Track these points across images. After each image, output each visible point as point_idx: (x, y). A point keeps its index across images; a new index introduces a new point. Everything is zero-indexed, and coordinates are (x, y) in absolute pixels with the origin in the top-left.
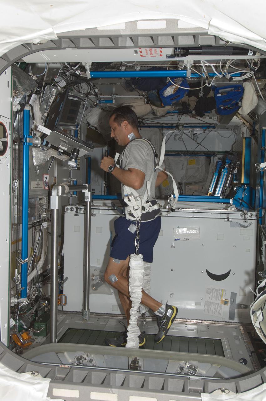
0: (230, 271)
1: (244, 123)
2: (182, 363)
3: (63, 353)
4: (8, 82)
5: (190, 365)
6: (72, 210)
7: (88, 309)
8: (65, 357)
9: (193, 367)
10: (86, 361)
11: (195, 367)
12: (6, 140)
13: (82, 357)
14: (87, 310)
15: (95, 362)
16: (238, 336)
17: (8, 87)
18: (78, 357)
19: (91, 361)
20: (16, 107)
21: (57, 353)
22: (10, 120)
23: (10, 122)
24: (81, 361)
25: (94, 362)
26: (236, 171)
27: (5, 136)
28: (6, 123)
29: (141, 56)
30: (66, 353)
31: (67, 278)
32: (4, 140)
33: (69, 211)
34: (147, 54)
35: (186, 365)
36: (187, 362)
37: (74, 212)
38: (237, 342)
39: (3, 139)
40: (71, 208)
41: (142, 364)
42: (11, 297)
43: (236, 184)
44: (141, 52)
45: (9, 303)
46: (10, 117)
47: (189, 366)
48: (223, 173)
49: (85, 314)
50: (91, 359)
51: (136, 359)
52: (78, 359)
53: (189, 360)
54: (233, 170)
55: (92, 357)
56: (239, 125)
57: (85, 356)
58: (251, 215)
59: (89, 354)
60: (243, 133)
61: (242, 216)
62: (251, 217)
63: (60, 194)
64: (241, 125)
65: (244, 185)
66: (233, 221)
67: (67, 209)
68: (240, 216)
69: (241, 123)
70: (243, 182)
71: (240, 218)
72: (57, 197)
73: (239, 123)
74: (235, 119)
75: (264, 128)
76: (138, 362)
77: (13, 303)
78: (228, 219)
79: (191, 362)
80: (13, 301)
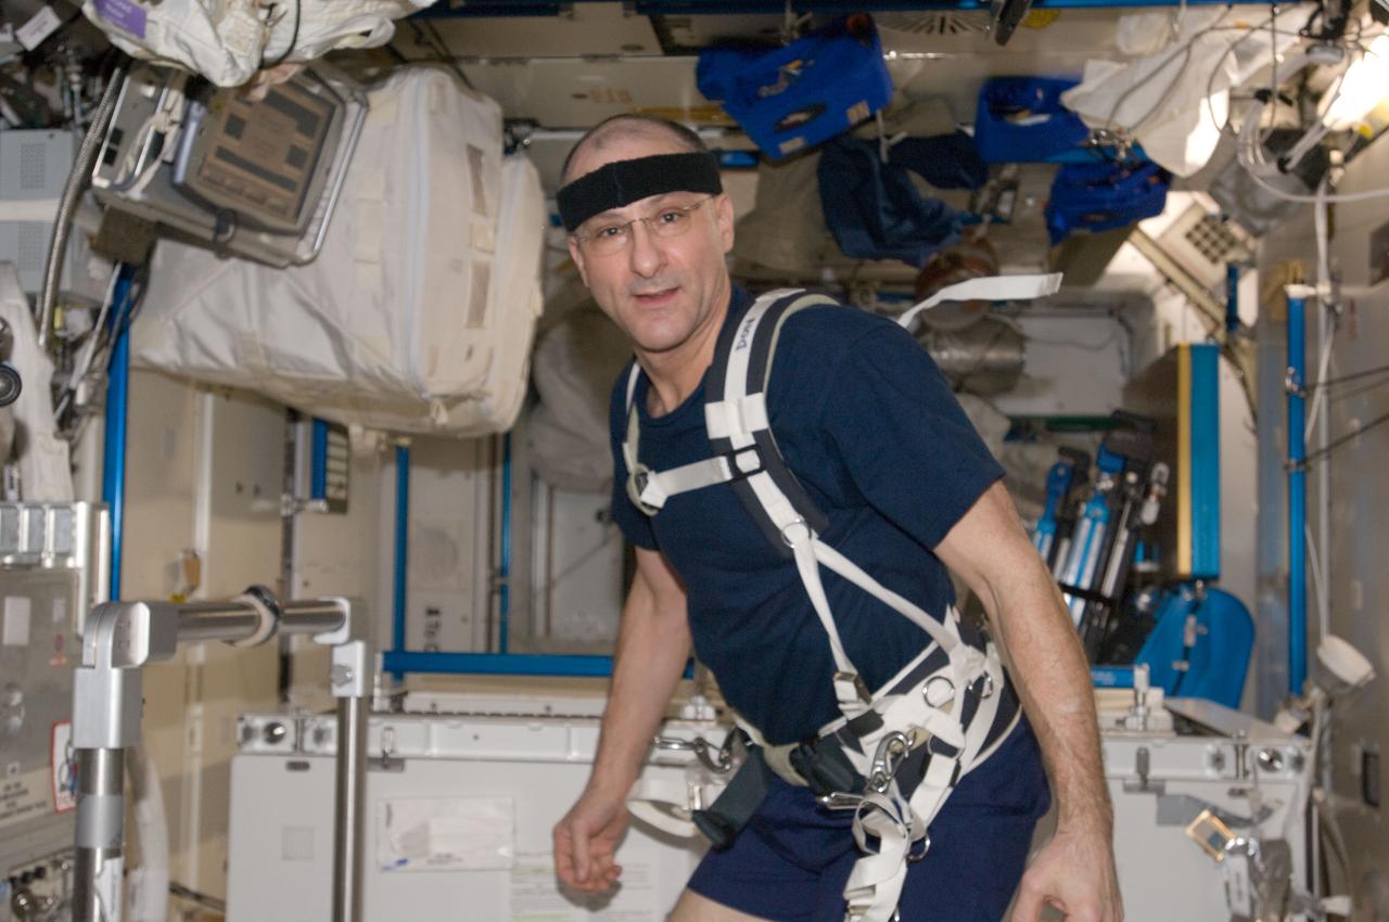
1: (1169, 281)
6: (272, 736)
26: (1150, 513)
33: (259, 744)
37: (285, 746)
40: (271, 728)
43: (1147, 580)
48: (1087, 522)
54: (1137, 507)
56: (1149, 288)
58: (1271, 761)
60: (1168, 328)
61: (1218, 761)
62: (1268, 766)
63: (140, 651)
64: (1157, 290)
65: (1190, 581)
66: (1171, 789)
67: (248, 733)
68: (1205, 760)
69: (1157, 280)
70: (1184, 564)
71: (1210, 773)
72: (115, 675)
73: (1145, 279)
74: (1129, 262)
75: (1296, 291)
78: (1145, 779)
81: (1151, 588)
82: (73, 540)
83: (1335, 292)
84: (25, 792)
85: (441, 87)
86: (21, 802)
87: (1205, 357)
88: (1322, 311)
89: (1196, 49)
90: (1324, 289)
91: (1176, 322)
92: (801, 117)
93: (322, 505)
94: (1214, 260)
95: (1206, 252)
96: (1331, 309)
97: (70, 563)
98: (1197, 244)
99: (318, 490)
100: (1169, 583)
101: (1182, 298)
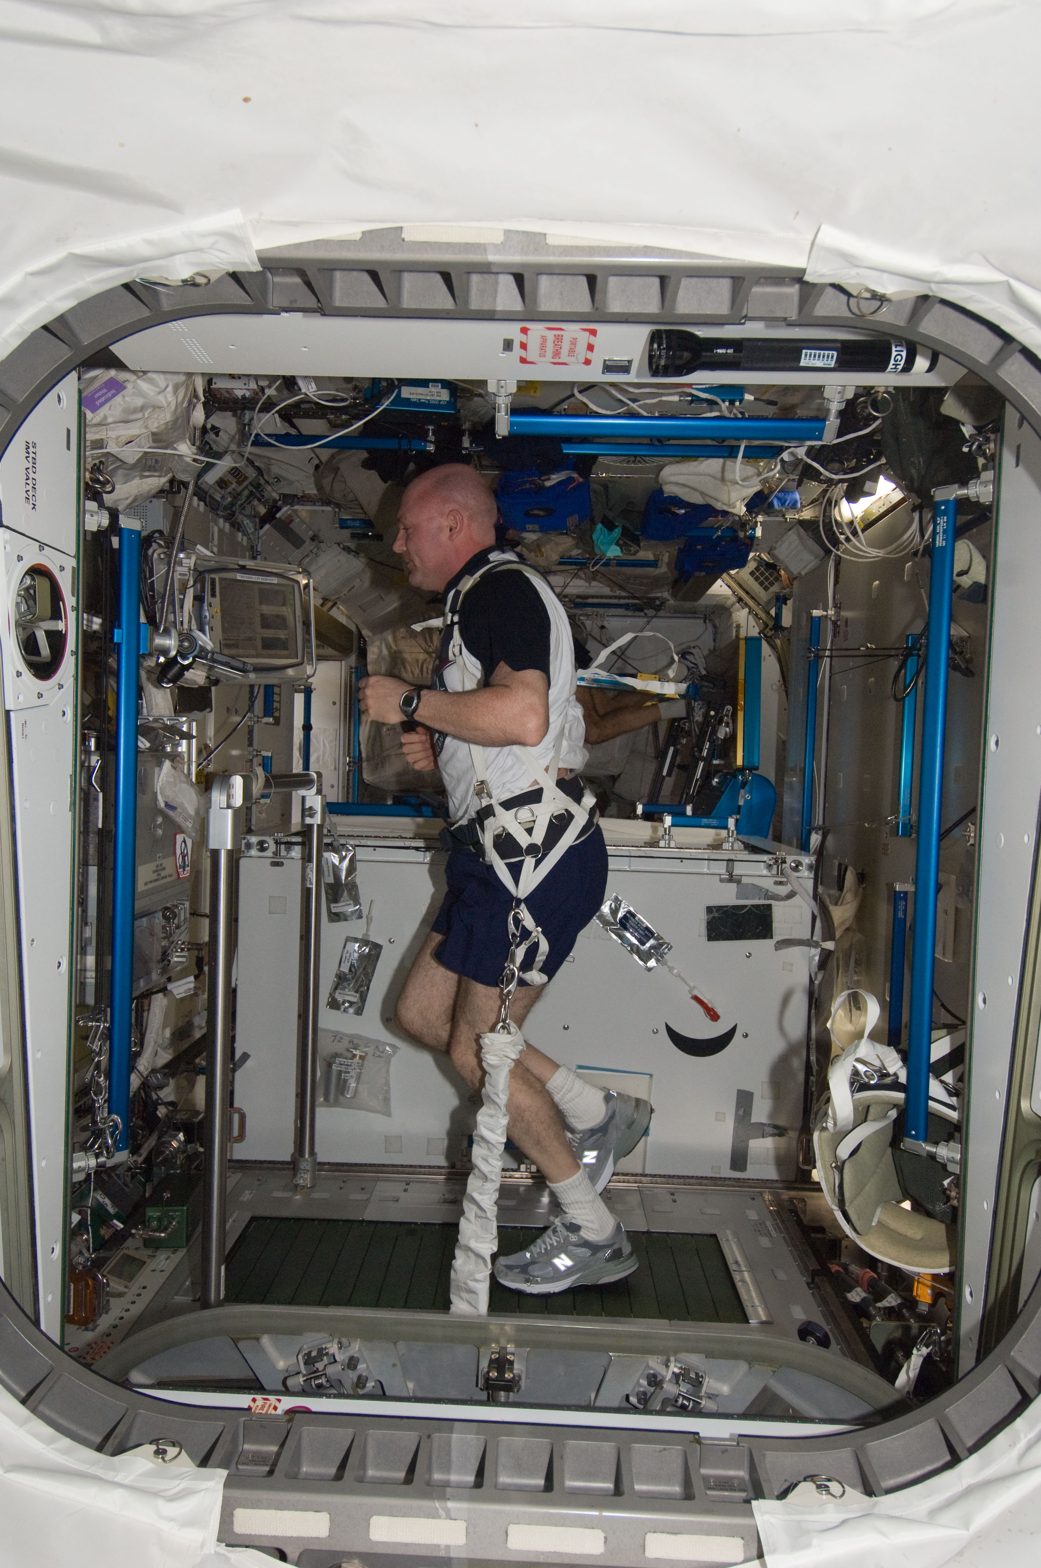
0: (735, 1027)
1: (740, 600)
2: (655, 1364)
3: (257, 1339)
4: (68, 431)
5: (681, 1368)
6: (262, 847)
7: (312, 1153)
8: (263, 1351)
9: (693, 1375)
10: (339, 1367)
11: (697, 1374)
12: (61, 626)
13: (322, 1353)
14: (309, 1155)
15: (368, 1367)
16: (764, 1222)
17: (68, 448)
18: (310, 1352)
19: (352, 1363)
20: (95, 517)
21: (235, 1341)
22: (73, 562)
23: (75, 566)
24: (320, 1366)
25: (361, 1366)
26: (722, 733)
27: (56, 614)
28: (62, 569)
29: (523, 361)
30: (266, 1340)
31: (245, 1056)
32: (55, 629)
33: (254, 852)
34: (542, 355)
35: (667, 1367)
36: (672, 1359)
37: (269, 853)
38: (765, 1242)
39: (51, 625)
40: (262, 843)
41: (524, 1369)
42: (74, 1152)
43: (717, 770)
44: (524, 346)
45: (68, 1171)
46: (73, 552)
47: (677, 1370)
49: (301, 1167)
50: (351, 1358)
51: (503, 1353)
52: (310, 1361)
53: (676, 1352)
54: (715, 730)
55: (356, 1348)
56: (729, 603)
57: (333, 1348)
58: (797, 866)
59: (344, 1340)
60: (738, 627)
61: (768, 866)
62: (796, 869)
63: (238, 802)
64: (733, 604)
65: (742, 770)
66: (744, 880)
67: (249, 846)
68: (762, 865)
69: (734, 599)
70: (739, 762)
71: (764, 873)
72: (228, 813)
73: (727, 598)
74: (720, 588)
75: (816, 613)
76: (511, 1363)
77: (80, 1170)
78: (731, 875)
79: (683, 1356)
80: (82, 1164)
81: (720, 774)
83: (837, 613)
84: (164, 869)
86: (163, 874)
87: (753, 643)
88: (830, 625)
90: (831, 612)
91: (743, 623)
93: (271, 720)
94: (766, 589)
95: (761, 584)
96: (834, 623)
97: (180, 749)
98: (757, 579)
99: (268, 712)
100: (731, 773)
101: (747, 610)
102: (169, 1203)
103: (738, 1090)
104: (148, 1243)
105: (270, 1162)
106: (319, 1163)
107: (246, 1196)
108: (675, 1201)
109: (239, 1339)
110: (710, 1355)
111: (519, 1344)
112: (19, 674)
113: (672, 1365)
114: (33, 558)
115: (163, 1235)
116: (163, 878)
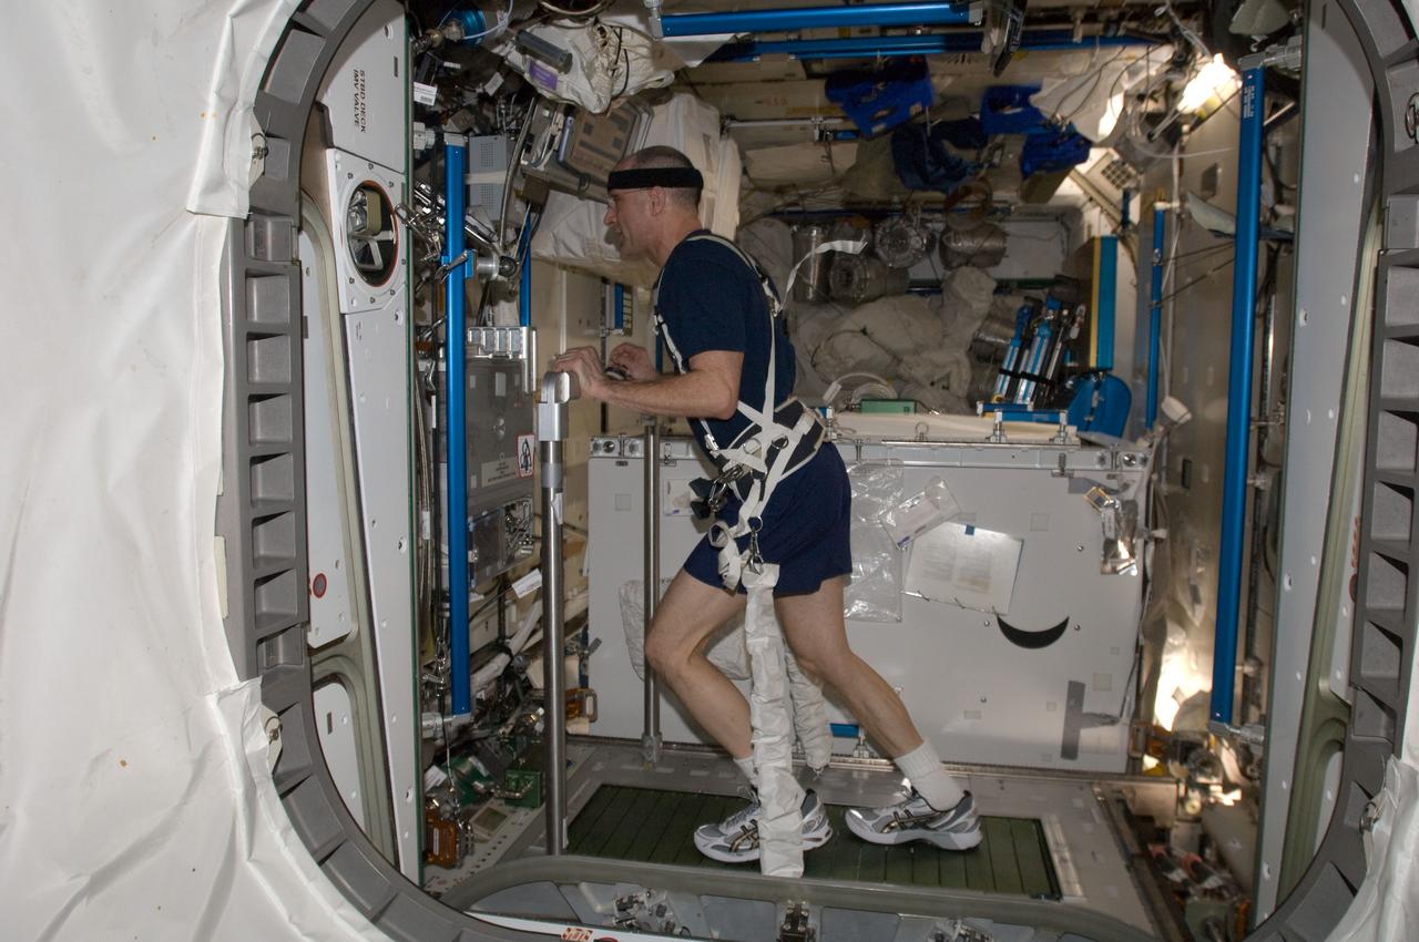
0: (1066, 620)
1: (1091, 199)
2: (942, 925)
3: (576, 885)
4: (396, 59)
5: (967, 930)
6: (608, 448)
7: (657, 733)
8: (581, 894)
9: (978, 937)
10: (647, 913)
11: (982, 937)
12: (390, 235)
13: (632, 901)
14: (655, 735)
15: (674, 915)
16: (1090, 811)
17: (396, 75)
18: (622, 899)
19: (661, 911)
20: (422, 137)
21: (558, 885)
22: (403, 179)
23: (405, 182)
24: (631, 911)
25: (668, 914)
26: (1074, 333)
27: (387, 225)
28: (392, 185)
30: (584, 887)
31: (598, 642)
32: (386, 239)
33: (601, 453)
35: (955, 928)
36: (959, 921)
37: (615, 454)
38: (1088, 827)
39: (383, 236)
40: (608, 444)
41: (819, 925)
42: (422, 711)
43: (1072, 371)
45: (418, 729)
46: (402, 168)
47: (963, 932)
48: (1039, 339)
49: (647, 745)
50: (660, 906)
51: (798, 908)
52: (622, 907)
53: (964, 915)
54: (1067, 330)
55: (662, 897)
56: (1080, 203)
57: (643, 897)
58: (1131, 461)
59: (653, 891)
60: (1090, 227)
61: (1102, 460)
62: (1128, 463)
63: (566, 396)
64: (1084, 204)
65: (1095, 372)
66: (1076, 474)
67: (596, 447)
68: (1095, 459)
69: (1085, 199)
70: (1093, 363)
71: (1098, 467)
72: (556, 406)
73: (1078, 198)
74: (1068, 188)
75: (1160, 206)
76: (805, 918)
77: (429, 728)
78: (1063, 470)
79: (970, 919)
80: (430, 722)
81: (1074, 377)
82: (521, 345)
83: (1182, 206)
84: (507, 467)
85: (689, 102)
86: (506, 472)
87: (1109, 244)
88: (1174, 217)
89: (1104, 72)
90: (1176, 204)
91: (1095, 223)
92: (884, 113)
93: (621, 331)
94: (1118, 187)
95: (1113, 182)
96: (1179, 216)
97: (520, 357)
98: (1108, 177)
99: (619, 324)
100: (1084, 373)
101: (1098, 209)
102: (524, 767)
103: (1070, 683)
104: (509, 801)
105: (621, 739)
106: (665, 743)
107: (598, 767)
108: (1002, 788)
109: (560, 884)
110: (997, 920)
111: (813, 902)
112: (352, 281)
113: (958, 926)
114: (363, 175)
115: (517, 794)
116: (508, 475)
